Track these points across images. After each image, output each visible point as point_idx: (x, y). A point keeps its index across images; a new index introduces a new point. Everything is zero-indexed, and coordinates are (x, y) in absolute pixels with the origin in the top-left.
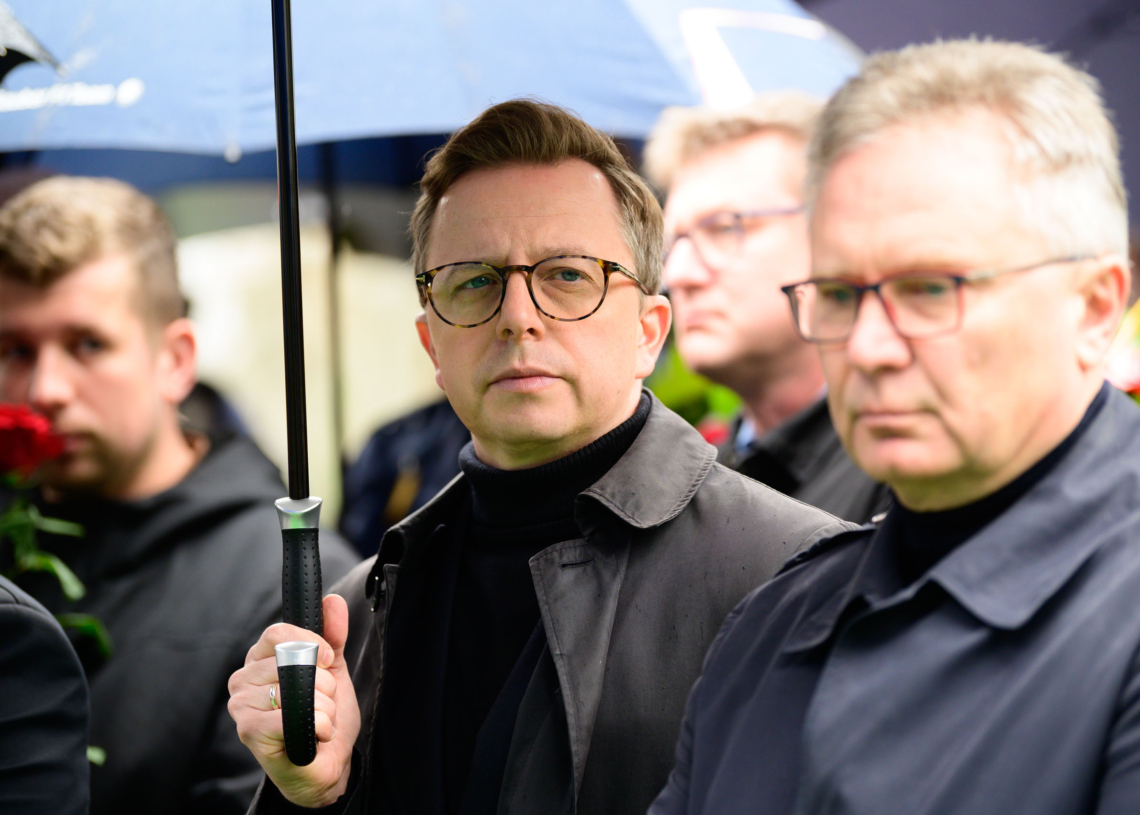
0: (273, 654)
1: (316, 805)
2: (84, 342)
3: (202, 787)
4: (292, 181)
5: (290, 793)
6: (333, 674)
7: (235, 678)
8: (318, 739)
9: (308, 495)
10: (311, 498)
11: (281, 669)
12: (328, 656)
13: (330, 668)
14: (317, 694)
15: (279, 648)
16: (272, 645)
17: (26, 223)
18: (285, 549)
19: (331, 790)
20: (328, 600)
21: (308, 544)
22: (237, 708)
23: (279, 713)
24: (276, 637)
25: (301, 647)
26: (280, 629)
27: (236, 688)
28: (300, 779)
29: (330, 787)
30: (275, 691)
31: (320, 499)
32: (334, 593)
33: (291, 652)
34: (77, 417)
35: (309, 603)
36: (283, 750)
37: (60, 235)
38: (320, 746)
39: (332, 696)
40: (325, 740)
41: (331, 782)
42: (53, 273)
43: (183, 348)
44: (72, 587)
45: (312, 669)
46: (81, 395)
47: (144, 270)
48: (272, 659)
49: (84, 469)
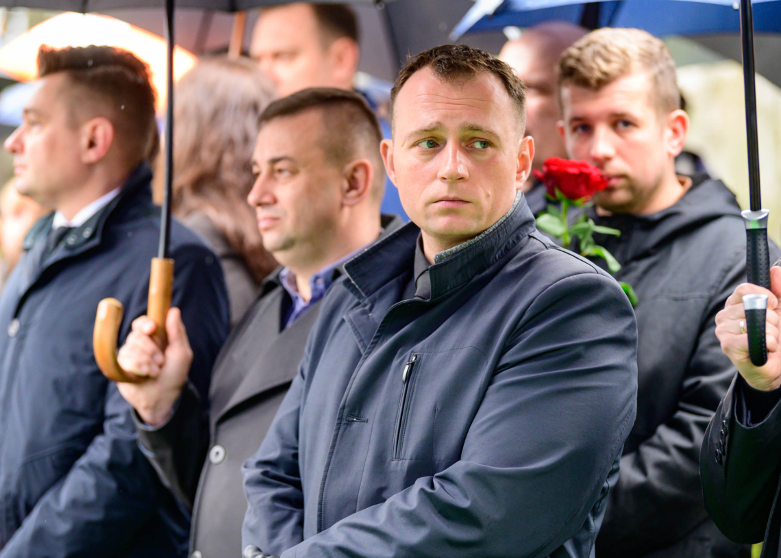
0: (741, 301)
1: (768, 389)
2: (621, 122)
3: (690, 381)
4: (749, 25)
5: (753, 383)
6: (777, 313)
7: (719, 315)
8: (769, 351)
9: (760, 209)
10: (763, 210)
11: (746, 311)
12: (774, 302)
13: (775, 310)
14: (768, 324)
15: (745, 298)
16: (741, 296)
17: (588, 54)
18: (748, 240)
19: (776, 381)
20: (774, 270)
21: (761, 237)
22: (721, 332)
23: (745, 336)
24: (743, 291)
25: (758, 298)
26: (744, 286)
27: (720, 321)
28: (758, 374)
29: (776, 379)
30: (743, 323)
31: (767, 211)
32: (777, 265)
33: (752, 301)
34: (617, 166)
35: (762, 272)
36: (748, 357)
37: (607, 61)
38: (770, 355)
39: (777, 326)
40: (773, 351)
41: (776, 376)
42: (603, 82)
43: (679, 126)
44: (615, 265)
45: (765, 311)
46: (619, 153)
47: (655, 80)
48: (741, 304)
49: (621, 196)
